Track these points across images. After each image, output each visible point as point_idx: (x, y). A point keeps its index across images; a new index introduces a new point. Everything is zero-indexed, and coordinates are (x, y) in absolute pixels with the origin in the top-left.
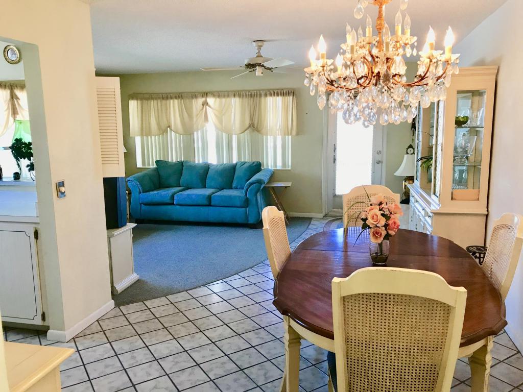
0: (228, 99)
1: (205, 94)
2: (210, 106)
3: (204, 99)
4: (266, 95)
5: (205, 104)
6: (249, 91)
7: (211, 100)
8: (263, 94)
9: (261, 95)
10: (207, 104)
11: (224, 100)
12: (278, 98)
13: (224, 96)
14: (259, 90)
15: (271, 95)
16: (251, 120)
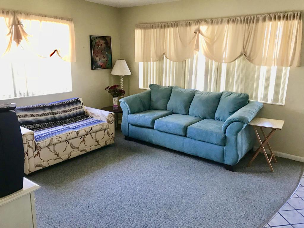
0: (221, 26)
1: (199, 22)
2: (202, 34)
3: (197, 27)
4: (264, 20)
5: (198, 31)
6: (245, 16)
7: (204, 28)
8: (261, 19)
9: (258, 20)
10: (200, 31)
11: (216, 27)
12: (279, 23)
13: (217, 23)
14: (257, 15)
15: (270, 19)
16: (244, 48)
